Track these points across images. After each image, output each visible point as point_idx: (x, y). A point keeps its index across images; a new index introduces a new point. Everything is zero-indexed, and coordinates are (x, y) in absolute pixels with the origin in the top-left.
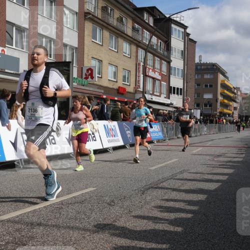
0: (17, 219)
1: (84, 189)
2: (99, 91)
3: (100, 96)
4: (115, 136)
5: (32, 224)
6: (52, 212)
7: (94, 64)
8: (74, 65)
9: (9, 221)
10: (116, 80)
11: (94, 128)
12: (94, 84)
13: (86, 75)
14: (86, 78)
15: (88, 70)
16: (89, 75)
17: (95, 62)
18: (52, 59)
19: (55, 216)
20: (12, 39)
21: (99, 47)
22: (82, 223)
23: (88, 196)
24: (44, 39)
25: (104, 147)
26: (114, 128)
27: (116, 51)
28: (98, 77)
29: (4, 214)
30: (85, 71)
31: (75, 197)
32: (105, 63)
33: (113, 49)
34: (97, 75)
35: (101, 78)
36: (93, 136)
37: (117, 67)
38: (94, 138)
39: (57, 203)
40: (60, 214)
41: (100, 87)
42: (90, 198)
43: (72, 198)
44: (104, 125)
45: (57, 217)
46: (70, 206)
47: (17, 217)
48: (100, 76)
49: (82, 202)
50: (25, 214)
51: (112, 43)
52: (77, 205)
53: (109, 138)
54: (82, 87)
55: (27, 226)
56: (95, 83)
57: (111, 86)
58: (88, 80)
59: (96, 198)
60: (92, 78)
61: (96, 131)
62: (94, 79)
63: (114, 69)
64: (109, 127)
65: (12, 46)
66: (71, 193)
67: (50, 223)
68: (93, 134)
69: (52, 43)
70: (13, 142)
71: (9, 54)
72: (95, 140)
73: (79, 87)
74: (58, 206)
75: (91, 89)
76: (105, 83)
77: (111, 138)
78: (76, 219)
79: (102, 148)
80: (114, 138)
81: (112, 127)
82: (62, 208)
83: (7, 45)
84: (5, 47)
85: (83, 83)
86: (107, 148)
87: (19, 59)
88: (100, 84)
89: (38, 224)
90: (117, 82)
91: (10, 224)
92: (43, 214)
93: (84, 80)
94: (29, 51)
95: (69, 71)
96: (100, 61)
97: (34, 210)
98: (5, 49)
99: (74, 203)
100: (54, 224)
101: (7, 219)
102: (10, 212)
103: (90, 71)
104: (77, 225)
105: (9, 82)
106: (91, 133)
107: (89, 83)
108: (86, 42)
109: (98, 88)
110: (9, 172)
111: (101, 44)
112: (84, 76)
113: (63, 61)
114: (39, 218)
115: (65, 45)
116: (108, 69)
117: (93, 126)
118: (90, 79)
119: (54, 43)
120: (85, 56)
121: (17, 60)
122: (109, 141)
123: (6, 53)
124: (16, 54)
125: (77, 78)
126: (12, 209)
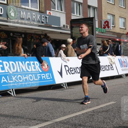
0: (66, 121)
1: (108, 102)
2: (114, 36)
3: (115, 39)
4: (126, 67)
5: (75, 125)
6: (88, 117)
7: (109, 18)
8: (96, 20)
9: (60, 122)
10: (125, 28)
11: (111, 61)
12: (109, 32)
13: (104, 26)
14: (104, 28)
15: (105, 22)
16: (106, 26)
17: (110, 16)
18: (81, 16)
19: (90, 120)
20: (55, 5)
21: (112, 5)
22: (108, 125)
23: (111, 108)
24: (75, 4)
25: (120, 74)
26: (125, 61)
27: (124, 7)
28: (112, 26)
29: (57, 118)
30: (103, 23)
31: (102, 108)
32: (117, 16)
33: (122, 7)
34: (112, 25)
35: (115, 27)
36: (111, 66)
37: (125, 18)
38: (112, 68)
39: (90, 111)
40: (93, 118)
41: (114, 33)
42: (112, 109)
43: (100, 108)
44: (119, 59)
45: (91, 121)
46: (99, 113)
47: (66, 120)
48: (114, 26)
49: (107, 111)
50: (70, 118)
51: (121, 2)
52: (104, 113)
53: (122, 68)
54: (102, 34)
55: (72, 126)
56: (111, 30)
57: (122, 32)
58: (106, 29)
59: (116, 109)
60: (108, 27)
61: (113, 63)
62: (110, 28)
63: (123, 20)
64: (122, 60)
65: (55, 9)
66: (99, 105)
67: (87, 125)
68: (111, 65)
69: (81, 5)
70: (60, 72)
71: (54, 15)
72: (113, 70)
73: (100, 34)
74: (92, 114)
75: (108, 35)
76: (117, 30)
77: (124, 68)
78: (104, 123)
79: (118, 74)
80: (126, 68)
81: (125, 60)
82: (94, 115)
83: (52, 9)
84: (51, 10)
85: (102, 31)
86: (122, 75)
87: (60, 18)
88: (114, 31)
89: (79, 125)
90: (126, 29)
91: (61, 125)
92: (82, 119)
93: (103, 29)
94: (66, 12)
95: (93, 23)
96: (114, 16)
97: (76, 116)
98: (51, 12)
99: (102, 112)
100: (90, 125)
101: (59, 121)
102: (61, 117)
103: (107, 22)
104: (105, 126)
105: (54, 33)
106: (110, 65)
107: (107, 31)
108: (103, 3)
109: (113, 34)
110: (58, 91)
111: (113, 4)
112: (103, 27)
113: (88, 17)
114: (80, 121)
115: (89, 7)
116: (119, 20)
117: (111, 60)
118: (107, 28)
119: (81, 6)
120: (103, 13)
121: (59, 18)
122: (123, 70)
123: (51, 15)
124: (58, 15)
125: (98, 28)
126: (62, 115)
